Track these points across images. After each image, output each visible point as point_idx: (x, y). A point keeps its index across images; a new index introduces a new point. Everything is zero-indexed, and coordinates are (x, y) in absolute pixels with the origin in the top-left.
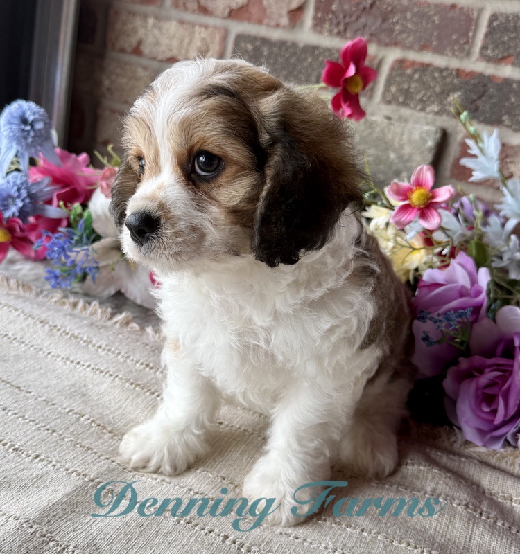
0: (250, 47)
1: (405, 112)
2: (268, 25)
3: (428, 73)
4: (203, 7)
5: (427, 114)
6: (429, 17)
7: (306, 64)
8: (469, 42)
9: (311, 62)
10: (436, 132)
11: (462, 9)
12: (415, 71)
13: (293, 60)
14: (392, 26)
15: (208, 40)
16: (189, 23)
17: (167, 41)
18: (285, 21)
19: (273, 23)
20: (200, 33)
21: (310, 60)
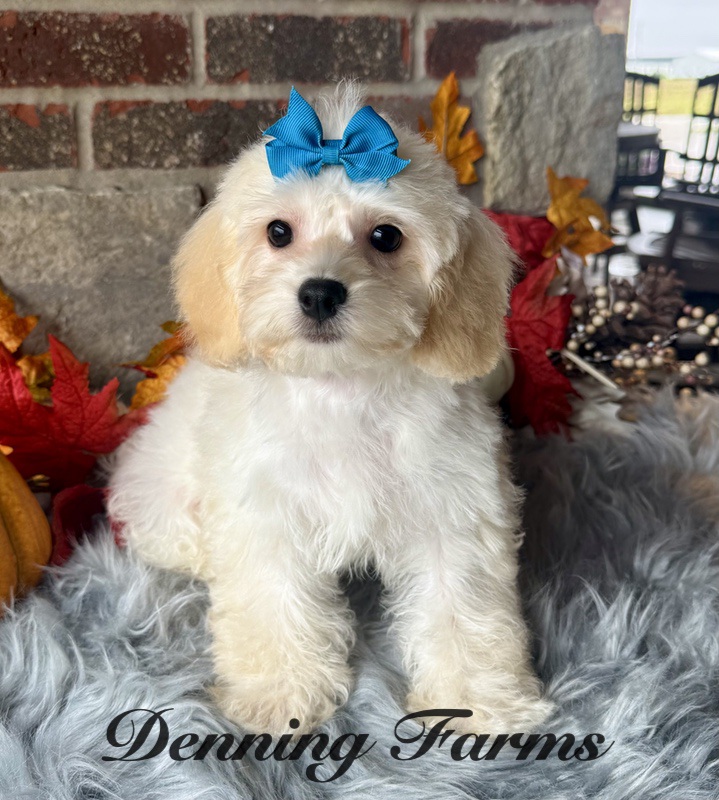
1: (135, 174)
3: (149, 114)
5: (167, 169)
6: (127, 35)
8: (190, 60)
11: (167, 18)
12: (131, 115)
14: (76, 56)
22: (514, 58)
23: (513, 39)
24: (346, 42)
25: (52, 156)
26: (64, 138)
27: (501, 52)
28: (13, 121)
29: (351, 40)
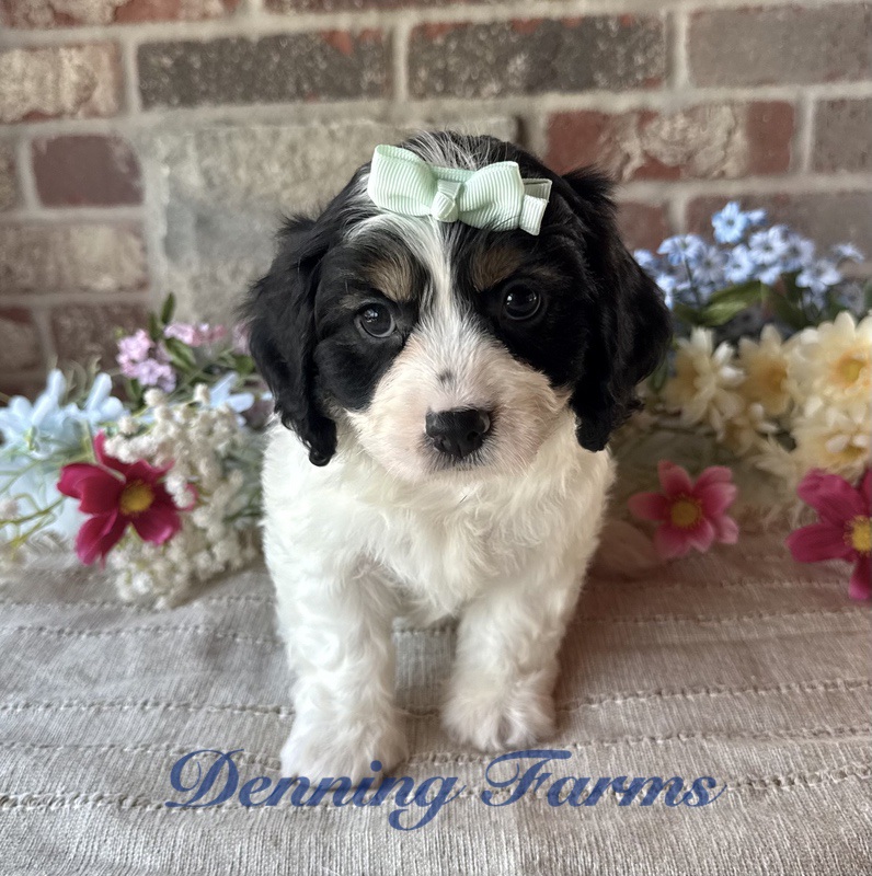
0: (167, 61)
1: (451, 104)
2: (188, 19)
3: (468, 37)
4: (62, 14)
5: (484, 99)
7: (272, 67)
9: (280, 62)
10: (509, 122)
12: (448, 39)
13: (248, 66)
15: (89, 67)
16: (45, 47)
17: (15, 87)
18: (215, 6)
19: (195, 14)
20: (70, 60)
21: (276, 59)
25: (364, 86)
26: (378, 66)
28: (328, 48)
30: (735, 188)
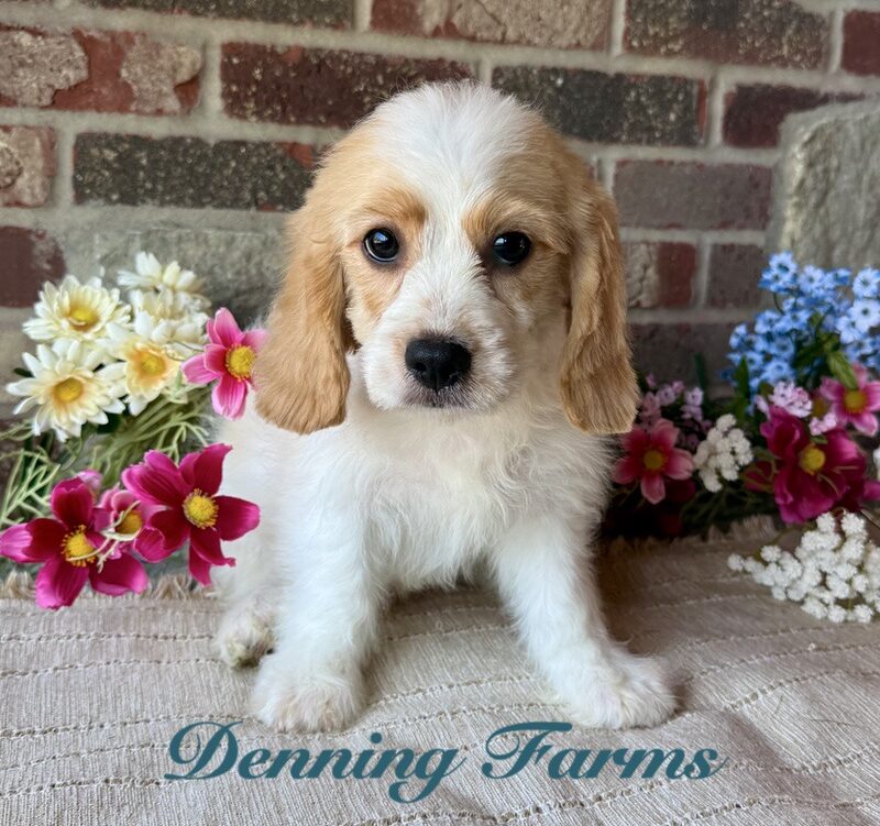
0: (110, 155)
2: (139, 112)
7: (230, 172)
9: (237, 167)
13: (201, 170)
14: (359, 98)
18: (172, 103)
21: (233, 164)
22: (821, 130)
23: (820, 110)
24: (638, 101)
27: (806, 123)
28: (288, 160)
29: (643, 99)
30: (646, 319)
